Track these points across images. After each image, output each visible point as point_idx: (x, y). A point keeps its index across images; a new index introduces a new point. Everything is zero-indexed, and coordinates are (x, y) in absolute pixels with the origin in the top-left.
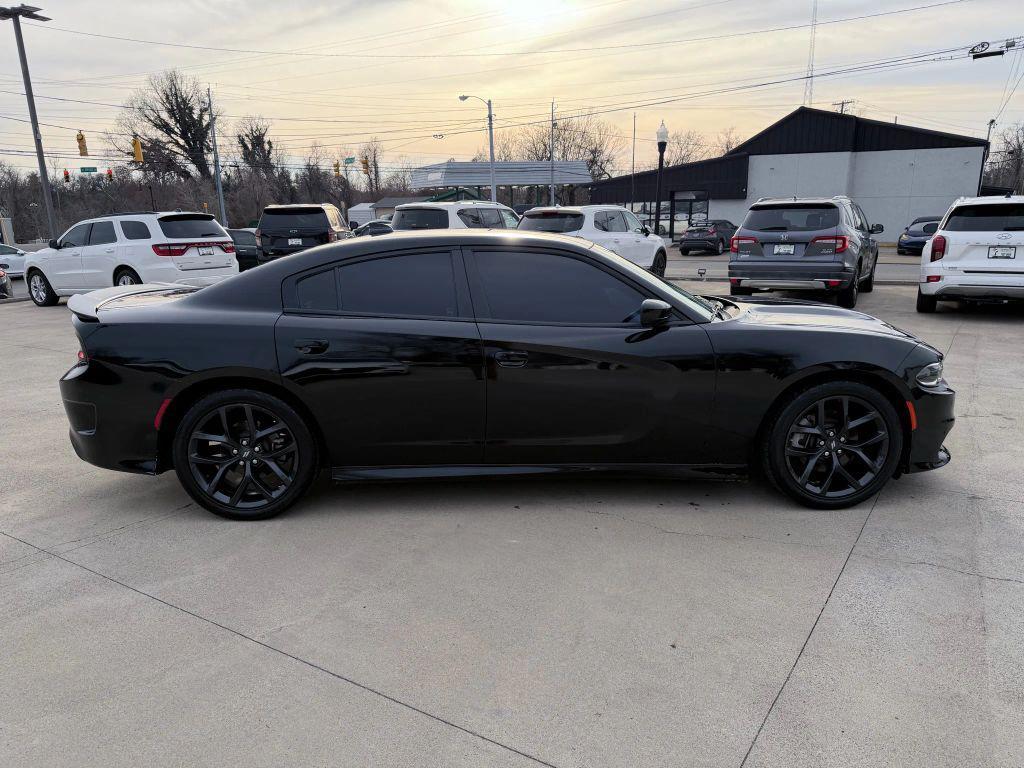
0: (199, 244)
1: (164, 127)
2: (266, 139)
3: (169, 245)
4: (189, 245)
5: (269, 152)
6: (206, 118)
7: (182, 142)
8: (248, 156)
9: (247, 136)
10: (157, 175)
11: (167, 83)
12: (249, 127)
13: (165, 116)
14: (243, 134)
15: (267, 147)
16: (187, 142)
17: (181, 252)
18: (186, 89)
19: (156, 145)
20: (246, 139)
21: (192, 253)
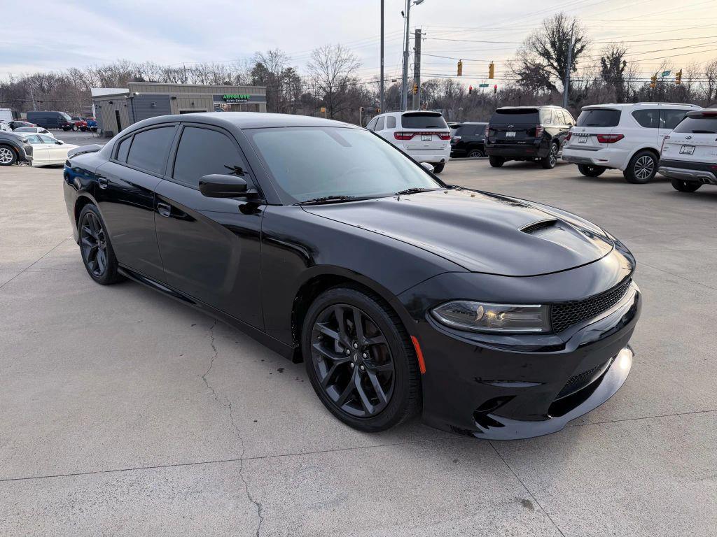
0: (422, 133)
1: (546, 54)
2: (622, 59)
3: (402, 133)
4: (415, 133)
5: (623, 69)
6: (579, 46)
7: (556, 64)
8: (606, 73)
9: (608, 58)
10: (534, 88)
11: (555, 24)
12: (611, 52)
13: (548, 46)
14: (605, 57)
15: (621, 65)
16: (559, 65)
17: (409, 138)
18: (567, 26)
19: (539, 67)
20: (607, 60)
21: (417, 139)
